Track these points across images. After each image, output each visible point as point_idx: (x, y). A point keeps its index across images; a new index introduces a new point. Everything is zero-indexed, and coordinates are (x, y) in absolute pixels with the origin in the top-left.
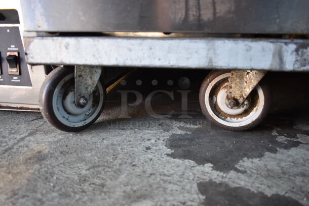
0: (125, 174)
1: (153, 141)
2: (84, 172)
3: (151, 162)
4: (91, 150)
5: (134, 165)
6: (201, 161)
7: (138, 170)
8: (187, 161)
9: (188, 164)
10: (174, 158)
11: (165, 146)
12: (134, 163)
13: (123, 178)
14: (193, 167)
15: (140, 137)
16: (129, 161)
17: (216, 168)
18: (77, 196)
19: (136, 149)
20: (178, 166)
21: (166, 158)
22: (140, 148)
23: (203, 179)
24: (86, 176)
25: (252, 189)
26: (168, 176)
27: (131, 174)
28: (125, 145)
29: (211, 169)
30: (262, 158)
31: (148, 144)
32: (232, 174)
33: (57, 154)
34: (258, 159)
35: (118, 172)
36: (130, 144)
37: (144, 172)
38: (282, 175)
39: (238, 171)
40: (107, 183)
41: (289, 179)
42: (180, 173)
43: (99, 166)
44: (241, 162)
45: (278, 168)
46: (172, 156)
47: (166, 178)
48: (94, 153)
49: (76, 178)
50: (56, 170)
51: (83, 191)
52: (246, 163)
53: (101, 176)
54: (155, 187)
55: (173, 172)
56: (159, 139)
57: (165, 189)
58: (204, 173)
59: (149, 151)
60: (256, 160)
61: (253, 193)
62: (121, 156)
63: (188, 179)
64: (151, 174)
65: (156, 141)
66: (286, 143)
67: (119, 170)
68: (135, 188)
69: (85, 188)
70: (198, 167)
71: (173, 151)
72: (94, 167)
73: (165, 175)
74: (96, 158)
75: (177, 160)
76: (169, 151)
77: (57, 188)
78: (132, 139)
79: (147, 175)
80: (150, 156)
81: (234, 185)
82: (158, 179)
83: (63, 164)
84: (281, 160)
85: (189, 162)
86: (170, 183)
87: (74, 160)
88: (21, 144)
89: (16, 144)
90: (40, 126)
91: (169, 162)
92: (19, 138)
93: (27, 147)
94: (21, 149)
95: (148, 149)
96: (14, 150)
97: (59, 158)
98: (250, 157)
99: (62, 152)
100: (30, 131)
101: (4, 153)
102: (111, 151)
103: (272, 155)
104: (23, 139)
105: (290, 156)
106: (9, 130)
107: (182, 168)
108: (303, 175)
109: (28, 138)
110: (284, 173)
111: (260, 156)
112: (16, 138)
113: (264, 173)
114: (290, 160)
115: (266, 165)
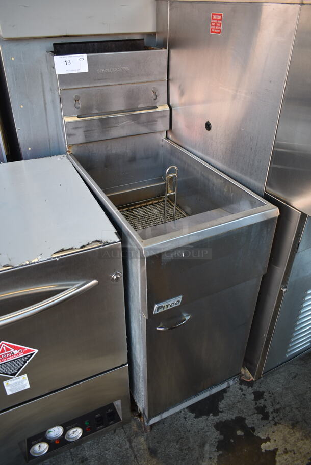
0: (191, 438)
1: (183, 412)
2: (177, 446)
3: (193, 426)
4: (166, 433)
6: (208, 415)
13: (191, 440)
14: (207, 419)
16: (186, 430)
17: (214, 415)
18: (187, 457)
19: (181, 422)
20: (203, 422)
21: (196, 420)
22: (183, 420)
23: (214, 423)
24: (179, 448)
25: (229, 419)
26: (204, 429)
27: (192, 436)
28: (175, 421)
32: (220, 414)
33: (157, 445)
35: (187, 438)
36: (177, 420)
37: (195, 432)
38: (233, 406)
39: (222, 412)
40: (189, 446)
41: (236, 406)
42: (206, 425)
43: (179, 440)
44: (220, 406)
45: (231, 402)
46: (196, 417)
47: (203, 431)
48: (169, 434)
49: (178, 451)
50: (167, 452)
51: (187, 454)
53: (184, 444)
54: (204, 437)
55: (203, 426)
57: (207, 436)
58: (212, 420)
60: (223, 402)
61: (230, 421)
62: (180, 429)
63: (210, 426)
64: (198, 432)
67: (186, 437)
68: (199, 442)
69: (185, 452)
70: (209, 418)
72: (177, 442)
73: (202, 429)
74: (173, 437)
75: (200, 419)
76: (193, 415)
77: (178, 459)
80: (190, 422)
81: (224, 420)
82: (202, 433)
83: (166, 448)
85: (204, 417)
86: (206, 432)
87: (166, 443)
88: (135, 450)
89: (133, 451)
90: (125, 433)
91: (198, 422)
92: (128, 447)
93: (140, 449)
94: (140, 452)
95: (185, 418)
96: (138, 455)
97: (161, 446)
98: (221, 401)
99: (158, 442)
100: (126, 439)
101: (137, 460)
102: (174, 429)
103: (226, 394)
104: (131, 447)
105: (231, 391)
106: (116, 446)
107: (204, 422)
108: (239, 402)
109: (133, 444)
110: (234, 404)
111: (223, 398)
112: (128, 449)
113: (228, 408)
114: (232, 394)
115: (227, 403)
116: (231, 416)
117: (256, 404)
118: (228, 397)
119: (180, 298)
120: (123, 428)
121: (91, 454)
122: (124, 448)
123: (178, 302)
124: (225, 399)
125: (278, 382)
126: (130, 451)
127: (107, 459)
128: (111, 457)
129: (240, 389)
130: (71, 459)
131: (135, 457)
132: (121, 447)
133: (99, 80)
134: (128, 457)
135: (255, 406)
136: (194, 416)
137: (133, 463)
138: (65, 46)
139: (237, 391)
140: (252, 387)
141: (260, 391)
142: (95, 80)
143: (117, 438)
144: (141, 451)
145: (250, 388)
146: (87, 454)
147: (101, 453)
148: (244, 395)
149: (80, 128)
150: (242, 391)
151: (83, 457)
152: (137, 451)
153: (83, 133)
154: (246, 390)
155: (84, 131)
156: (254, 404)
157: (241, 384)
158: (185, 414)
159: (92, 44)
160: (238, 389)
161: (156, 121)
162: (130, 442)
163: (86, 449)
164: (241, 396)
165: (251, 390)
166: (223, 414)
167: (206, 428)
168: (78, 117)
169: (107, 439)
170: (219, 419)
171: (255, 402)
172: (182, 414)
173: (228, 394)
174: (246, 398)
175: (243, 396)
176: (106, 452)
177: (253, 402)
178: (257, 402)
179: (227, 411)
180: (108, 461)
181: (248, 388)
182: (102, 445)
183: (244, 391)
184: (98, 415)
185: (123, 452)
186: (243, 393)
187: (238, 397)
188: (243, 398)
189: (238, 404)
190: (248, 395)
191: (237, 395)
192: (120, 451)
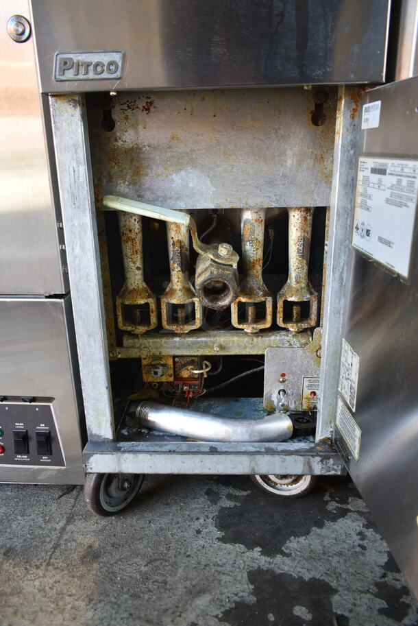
0: (182, 568)
1: (201, 521)
2: (143, 569)
3: (204, 551)
4: (141, 539)
5: (188, 556)
6: (250, 547)
7: (193, 562)
8: (237, 545)
9: (238, 549)
10: (225, 543)
11: (215, 527)
12: (188, 553)
13: (180, 572)
14: (243, 553)
15: (187, 516)
16: (183, 551)
17: (264, 553)
18: (146, 596)
19: (186, 534)
20: (229, 554)
21: (218, 544)
22: (190, 533)
23: (252, 567)
24: (146, 573)
25: (294, 574)
26: (221, 566)
27: (187, 566)
28: (174, 528)
29: (260, 554)
30: (308, 537)
31: (196, 525)
32: (279, 558)
33: (109, 548)
34: (304, 538)
35: (175, 565)
36: (179, 528)
37: (199, 563)
38: (322, 556)
39: (284, 554)
40: (168, 580)
41: (327, 559)
42: (231, 562)
43: (156, 560)
44: (288, 544)
45: (320, 547)
46: (222, 540)
47: (219, 569)
48: (145, 542)
49: (138, 576)
50: (116, 568)
51: (150, 591)
52: (293, 544)
53: (161, 572)
54: (211, 579)
55: (225, 560)
56: (207, 517)
57: (220, 581)
58: (253, 559)
59: (199, 535)
60: (302, 539)
61: (294, 579)
62: (173, 545)
63: (239, 568)
64: (206, 566)
65: (205, 520)
66: (335, 512)
67: (175, 563)
68: (194, 583)
69: (150, 586)
70: (247, 553)
71: (223, 534)
72: (150, 562)
73: (218, 565)
74: (150, 550)
75: (228, 546)
76: (220, 534)
77: (125, 590)
78: (180, 520)
79: (202, 567)
80: (202, 543)
81: (279, 571)
82: (213, 571)
83: (120, 560)
84: (325, 537)
85: (240, 547)
86: (224, 574)
87: (129, 554)
88: (65, 537)
89: (60, 537)
90: (73, 507)
91: (221, 549)
92: (58, 528)
93: (74, 540)
94: (69, 545)
95: (199, 532)
96: (63, 547)
97: (114, 553)
98: (296, 536)
99: (113, 545)
100: (66, 516)
101: (54, 552)
102: (162, 539)
103: (318, 531)
104: (63, 529)
105: (335, 531)
106: (42, 517)
107: (233, 556)
108: (340, 554)
109: (69, 528)
110: (324, 553)
111: (307, 533)
112: (55, 529)
113: (307, 555)
114: (333, 536)
115: (310, 545)
116: (303, 571)
117: (384, 576)
118: (319, 535)
120: (76, 499)
122: (49, 526)
124: (312, 536)
126: (54, 535)
127: (10, 526)
128: (19, 528)
129: (360, 534)
131: (56, 547)
132: (47, 522)
134: (45, 542)
135: (378, 580)
136: (220, 536)
137: (43, 554)
139: (347, 535)
143: (54, 507)
144: (74, 544)
147: (10, 515)
148: (364, 548)
150: (362, 539)
152: (66, 540)
154: (375, 541)
156: (379, 575)
157: (367, 526)
160: (353, 533)
164: (353, 547)
166: (285, 558)
167: (228, 567)
169: (38, 501)
170: (269, 563)
171: (383, 571)
172: (197, 523)
173: (324, 531)
174: (363, 554)
175: (358, 549)
176: (19, 518)
177: (377, 569)
178: (389, 574)
179: (298, 559)
180: (8, 530)
181: (381, 539)
182: (23, 505)
183: (366, 541)
184: (20, 425)
185: (43, 529)
186: (361, 542)
187: (345, 545)
188: (356, 552)
189: (336, 558)
190: (374, 551)
191: (345, 542)
192: (40, 527)
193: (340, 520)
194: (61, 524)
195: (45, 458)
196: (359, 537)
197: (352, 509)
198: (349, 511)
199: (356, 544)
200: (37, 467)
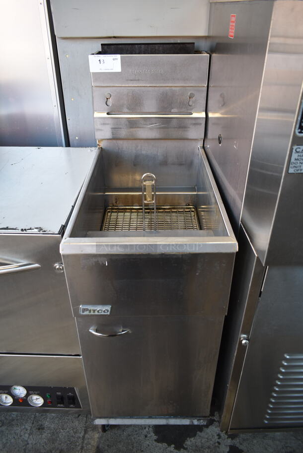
1: (147, 429)
3: (149, 448)
4: (120, 441)
5: (142, 451)
6: (169, 445)
8: (163, 444)
9: (164, 446)
10: (158, 443)
11: (153, 433)
12: (142, 449)
14: (166, 448)
16: (140, 448)
19: (140, 438)
20: (160, 449)
21: (155, 443)
22: (142, 437)
28: (134, 434)
29: (174, 448)
32: (182, 450)
33: (106, 448)
36: (137, 434)
38: (201, 449)
39: (184, 448)
41: (203, 451)
44: (186, 442)
45: (200, 444)
46: (157, 441)
48: (122, 443)
52: (188, 442)
56: (149, 427)
59: (146, 438)
60: (192, 439)
62: (135, 444)
70: (168, 448)
71: (157, 437)
74: (124, 448)
75: (160, 444)
76: (155, 437)
80: (148, 443)
84: (203, 437)
85: (165, 445)
88: (85, 442)
89: (83, 442)
90: (86, 422)
91: (156, 446)
93: (90, 444)
94: (88, 446)
95: (146, 436)
96: (85, 448)
97: (109, 451)
98: (190, 437)
99: (108, 446)
100: (83, 428)
101: (82, 451)
103: (200, 433)
104: (84, 437)
105: (207, 433)
106: (72, 430)
107: (162, 450)
108: (209, 447)
109: (87, 436)
110: (202, 447)
111: (195, 435)
112: (80, 437)
113: (194, 448)
114: (206, 436)
115: (196, 442)
118: (200, 436)
119: (108, 308)
120: (86, 417)
121: (49, 426)
122: (78, 435)
123: (106, 311)
124: (197, 437)
125: (266, 449)
126: (80, 441)
127: (58, 436)
128: (63, 437)
129: (219, 435)
130: (32, 422)
131: (82, 448)
132: (75, 433)
133: (131, 80)
134: (76, 445)
136: (156, 439)
138: (113, 47)
139: (213, 436)
140: (232, 439)
141: (239, 448)
142: (127, 80)
143: (77, 423)
144: (90, 446)
145: (229, 440)
146: (46, 424)
147: (57, 429)
148: (219, 443)
149: (108, 124)
150: (219, 438)
151: (41, 425)
152: (86, 444)
153: (110, 129)
154: (225, 439)
155: (112, 128)
157: (222, 430)
158: (148, 432)
159: (139, 46)
160: (215, 435)
161: (189, 128)
162: (86, 432)
163: (48, 419)
164: (215, 443)
165: (229, 442)
166: (185, 450)
168: (108, 114)
169: (69, 420)
172: (145, 431)
173: (202, 434)
174: (219, 447)
175: (217, 444)
176: (62, 431)
179: (191, 451)
180: (58, 439)
181: (228, 438)
182: (62, 422)
183: (221, 440)
184: (59, 393)
185: (74, 438)
186: (219, 440)
187: (211, 442)
188: (216, 446)
189: (207, 450)
190: (223, 445)
191: (211, 440)
192: (72, 436)
193: (210, 427)
194: (82, 434)
195: (72, 406)
196: (218, 437)
197: (216, 420)
198: (214, 420)
199: (216, 441)
200: (68, 409)
